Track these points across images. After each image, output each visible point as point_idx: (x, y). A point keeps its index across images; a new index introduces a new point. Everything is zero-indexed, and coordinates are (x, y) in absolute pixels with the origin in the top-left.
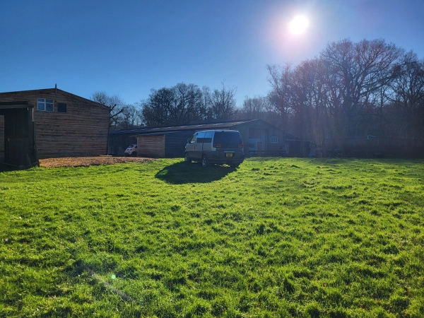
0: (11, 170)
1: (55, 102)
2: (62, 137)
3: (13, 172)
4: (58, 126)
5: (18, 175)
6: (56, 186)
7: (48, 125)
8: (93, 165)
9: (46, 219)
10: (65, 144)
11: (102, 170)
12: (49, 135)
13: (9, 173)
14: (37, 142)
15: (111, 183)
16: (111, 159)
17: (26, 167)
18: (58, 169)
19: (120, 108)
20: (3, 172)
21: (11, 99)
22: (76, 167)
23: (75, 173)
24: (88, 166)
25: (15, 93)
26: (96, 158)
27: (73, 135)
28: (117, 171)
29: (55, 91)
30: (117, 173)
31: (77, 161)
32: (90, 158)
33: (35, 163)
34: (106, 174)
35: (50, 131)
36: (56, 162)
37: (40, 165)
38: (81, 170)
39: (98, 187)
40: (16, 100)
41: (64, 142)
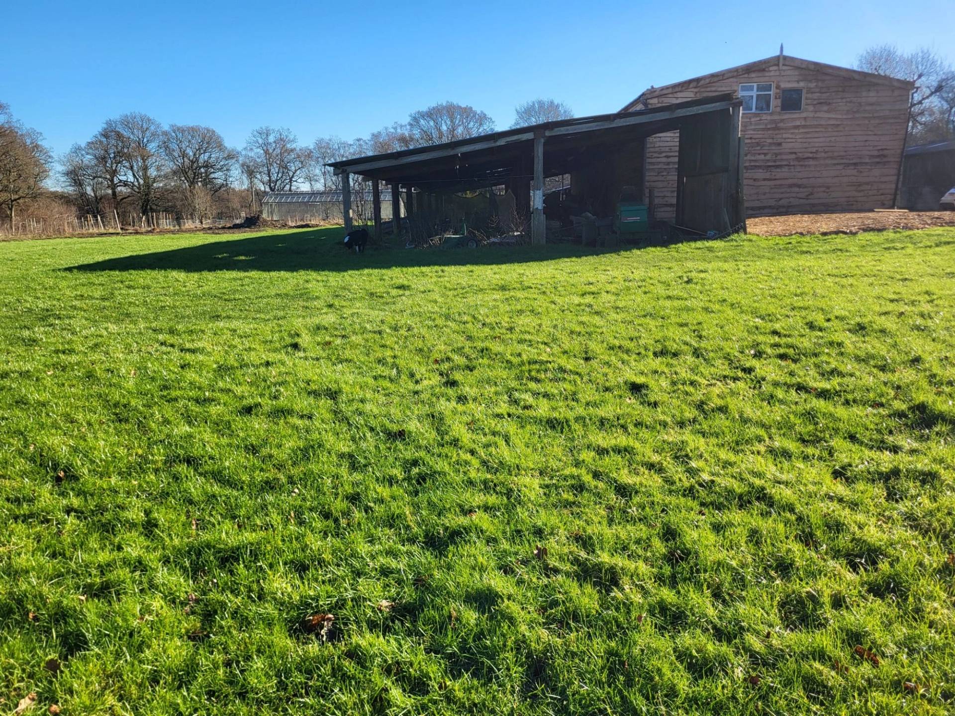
0: (695, 240)
1: (778, 87)
2: (786, 169)
3: (699, 244)
4: (780, 144)
5: (710, 249)
6: (798, 271)
7: (758, 144)
8: (867, 230)
9: (811, 326)
10: (791, 186)
11: (893, 241)
12: (759, 167)
13: (693, 245)
14: (745, 182)
15: (929, 271)
16: (913, 217)
17: (722, 234)
18: (786, 239)
19: (933, 81)
20: (682, 242)
21: (688, 96)
22: (824, 234)
23: (827, 247)
24: (855, 234)
25: (697, 80)
26: (870, 215)
27: (811, 162)
28: (937, 245)
29: (781, 61)
30: (938, 249)
31: (826, 222)
32: (855, 215)
33: (738, 226)
34: (909, 251)
35: (762, 157)
36: (778, 224)
37: (748, 230)
38: (839, 241)
39: (899, 277)
40: (699, 97)
41: (790, 181)
